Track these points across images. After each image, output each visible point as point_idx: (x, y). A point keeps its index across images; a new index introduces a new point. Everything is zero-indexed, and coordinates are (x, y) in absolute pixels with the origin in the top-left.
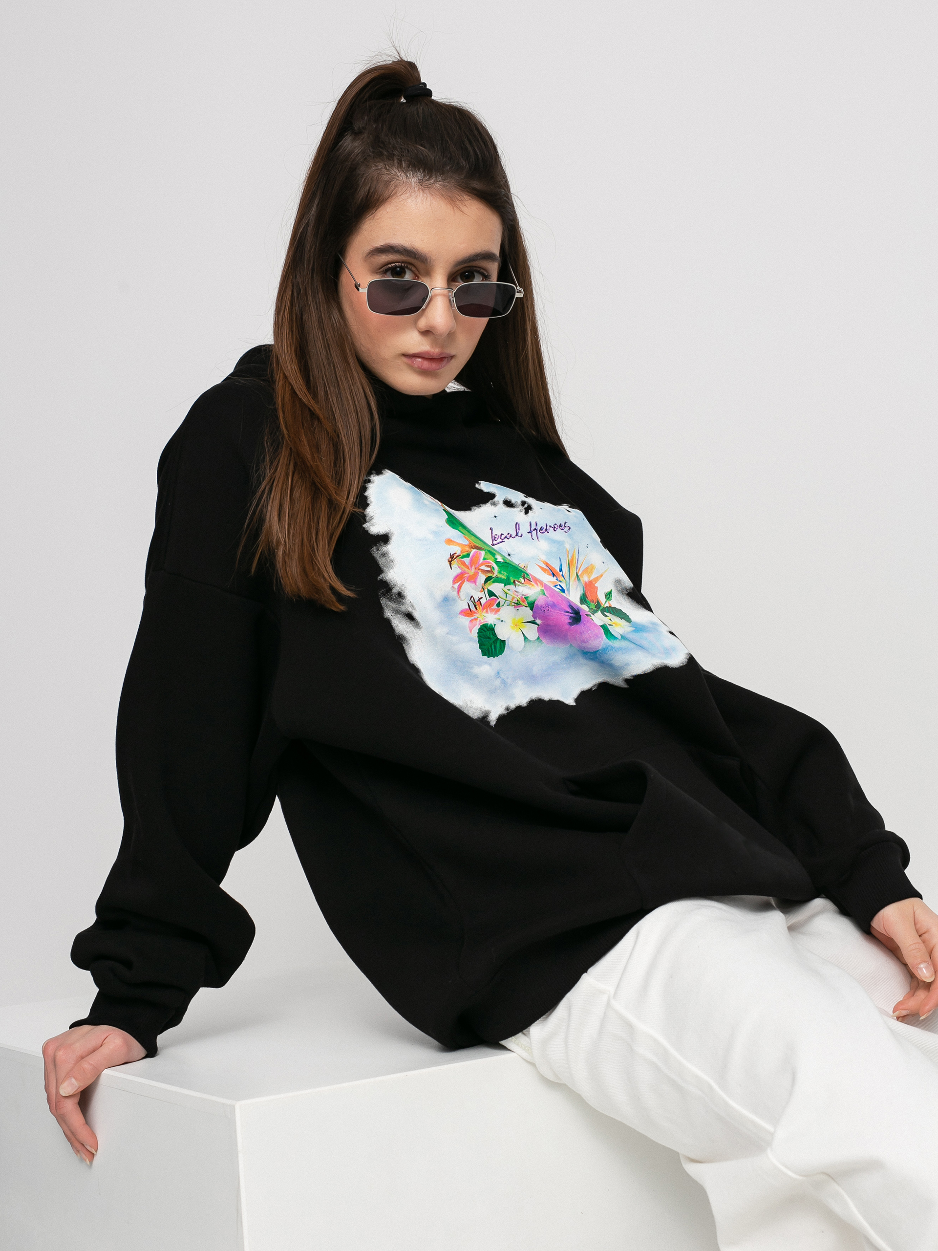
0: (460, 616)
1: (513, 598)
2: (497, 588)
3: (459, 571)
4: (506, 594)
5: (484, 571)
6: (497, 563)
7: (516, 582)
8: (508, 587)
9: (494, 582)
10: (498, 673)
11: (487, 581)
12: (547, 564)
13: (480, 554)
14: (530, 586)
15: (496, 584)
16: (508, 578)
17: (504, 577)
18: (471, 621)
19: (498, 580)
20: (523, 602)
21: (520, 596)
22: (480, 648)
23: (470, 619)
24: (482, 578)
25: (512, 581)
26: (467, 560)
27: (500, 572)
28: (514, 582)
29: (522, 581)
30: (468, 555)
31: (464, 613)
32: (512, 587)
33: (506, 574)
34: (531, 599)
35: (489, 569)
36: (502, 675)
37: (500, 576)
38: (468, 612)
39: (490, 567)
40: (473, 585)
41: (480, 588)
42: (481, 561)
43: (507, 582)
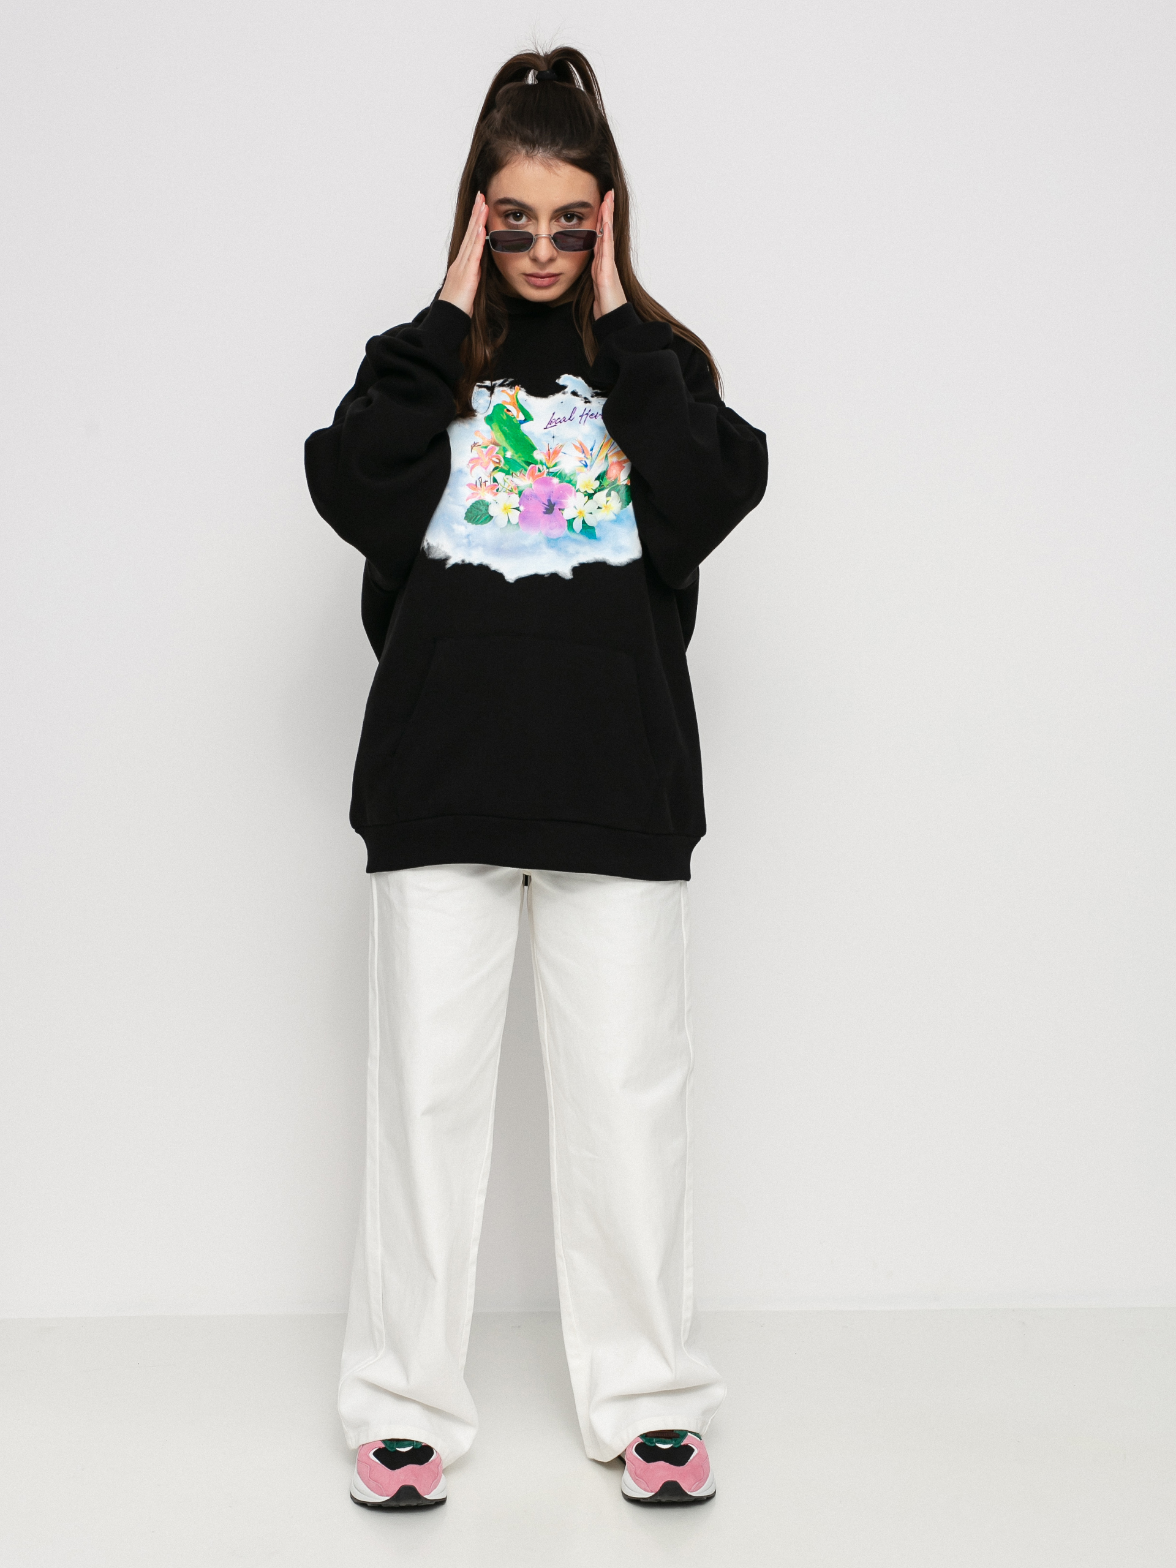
0: (467, 487)
1: (509, 486)
2: (500, 476)
3: (477, 456)
4: (505, 481)
5: (494, 462)
6: (505, 458)
7: (514, 475)
8: (507, 476)
9: (499, 471)
10: (468, 535)
11: (496, 468)
12: (581, 444)
13: (495, 449)
14: (523, 479)
15: (500, 473)
16: (509, 471)
17: (506, 468)
18: (473, 494)
19: (502, 470)
20: (515, 489)
21: (514, 485)
22: (466, 514)
23: (473, 491)
24: (492, 466)
25: (511, 473)
26: (485, 451)
27: (504, 465)
28: (512, 474)
29: (518, 474)
30: (486, 447)
31: (469, 485)
32: (510, 477)
33: (508, 467)
34: (521, 489)
35: (498, 461)
36: (471, 538)
37: (504, 467)
38: (474, 486)
39: (499, 460)
40: (484, 470)
41: (488, 475)
42: (495, 454)
43: (507, 473)
